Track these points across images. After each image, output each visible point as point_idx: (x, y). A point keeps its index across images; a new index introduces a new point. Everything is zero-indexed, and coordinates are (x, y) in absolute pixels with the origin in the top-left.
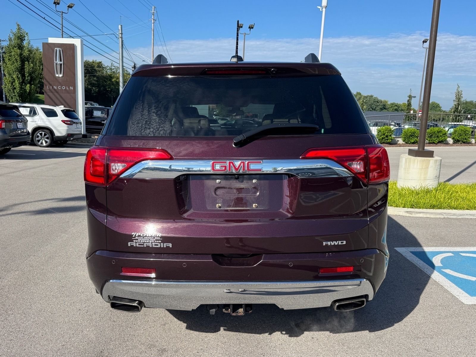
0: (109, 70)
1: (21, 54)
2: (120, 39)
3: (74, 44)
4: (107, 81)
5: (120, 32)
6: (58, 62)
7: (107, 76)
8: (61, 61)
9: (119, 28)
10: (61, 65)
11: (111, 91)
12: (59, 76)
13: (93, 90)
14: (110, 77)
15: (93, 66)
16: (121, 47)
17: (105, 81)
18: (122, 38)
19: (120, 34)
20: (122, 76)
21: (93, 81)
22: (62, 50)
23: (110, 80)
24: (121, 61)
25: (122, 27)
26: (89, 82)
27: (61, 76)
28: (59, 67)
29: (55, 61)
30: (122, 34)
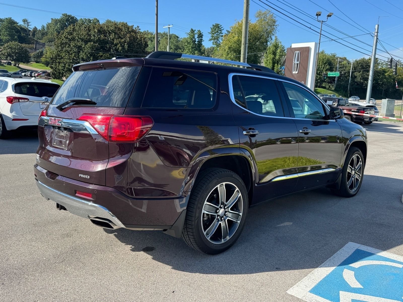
0: (385, 66)
1: (274, 58)
2: (375, 37)
3: (309, 47)
4: (379, 76)
5: (376, 31)
6: (296, 62)
7: (381, 71)
8: (298, 61)
9: (375, 27)
10: (298, 64)
11: (383, 83)
12: (295, 73)
13: (364, 84)
14: (383, 72)
15: (367, 62)
16: (375, 44)
17: (378, 75)
18: (377, 36)
19: (376, 33)
20: (372, 70)
21: (366, 76)
22: (300, 53)
23: (383, 74)
24: (374, 57)
25: (378, 26)
26: (362, 77)
27: (296, 72)
28: (296, 66)
29: (294, 62)
30: (377, 32)
